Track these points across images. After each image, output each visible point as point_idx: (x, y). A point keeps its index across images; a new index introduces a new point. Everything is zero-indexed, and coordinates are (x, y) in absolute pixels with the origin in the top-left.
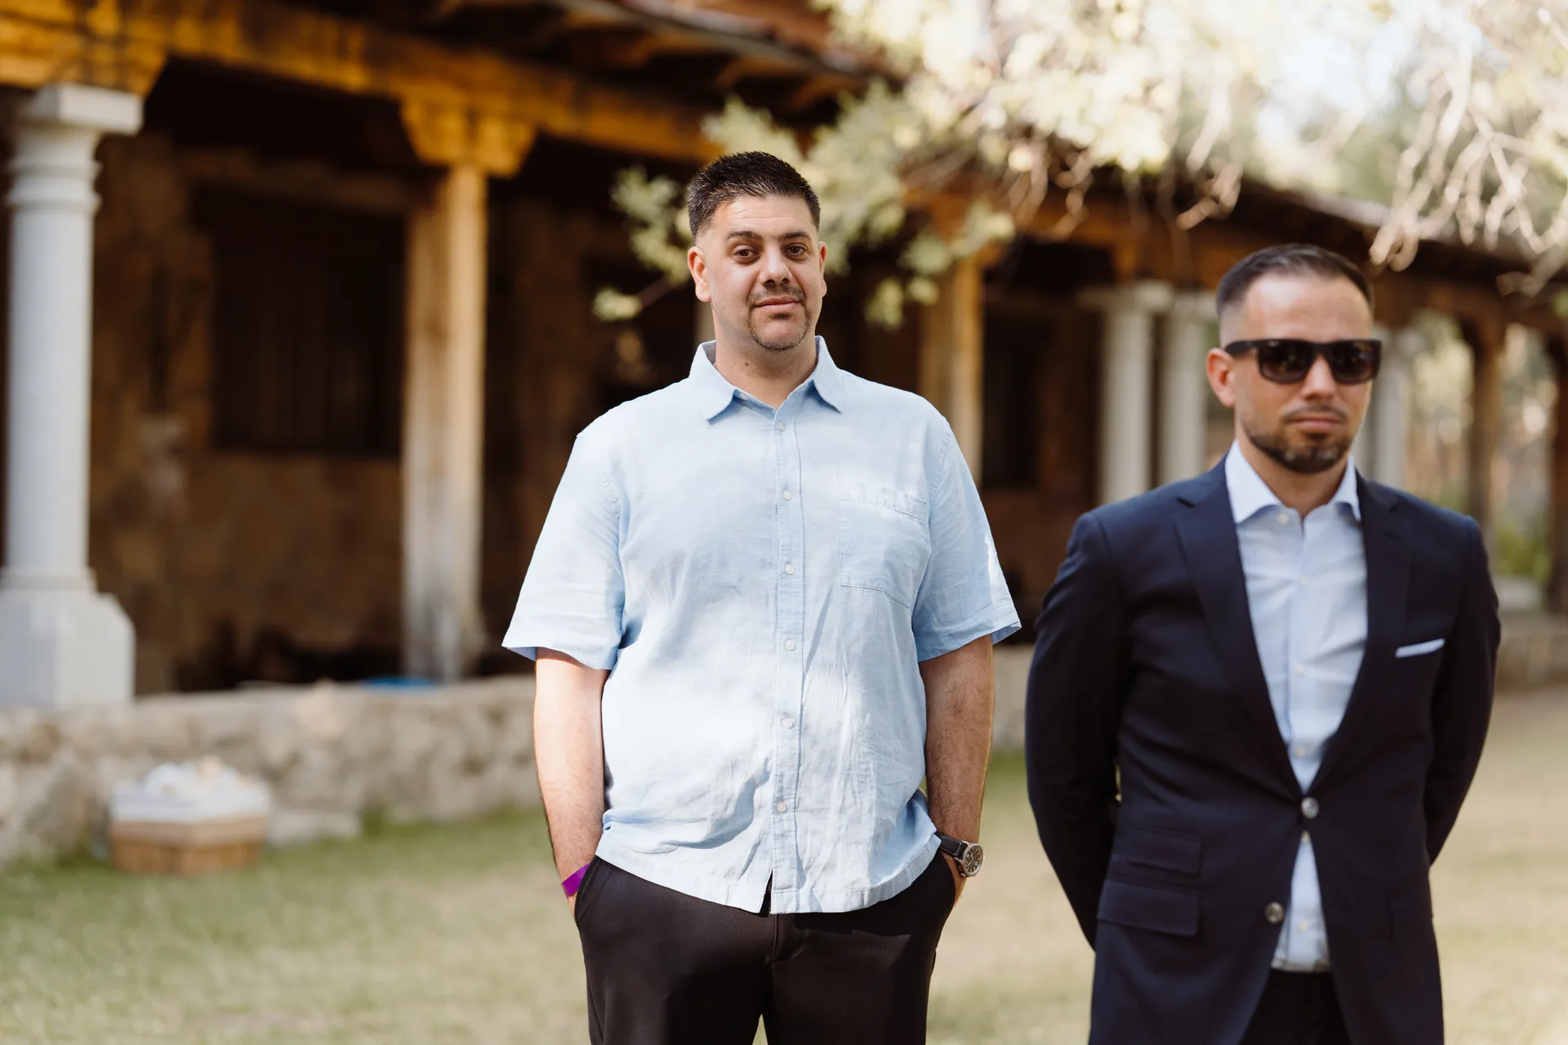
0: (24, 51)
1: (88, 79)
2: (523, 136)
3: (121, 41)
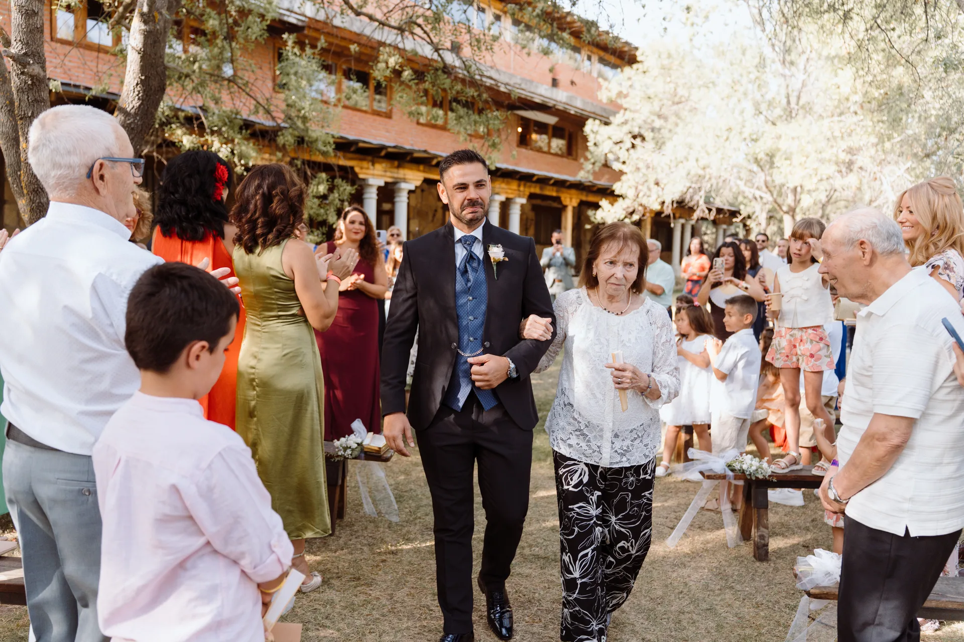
0: (512, 193)
1: (519, 196)
2: (578, 201)
3: (524, 191)
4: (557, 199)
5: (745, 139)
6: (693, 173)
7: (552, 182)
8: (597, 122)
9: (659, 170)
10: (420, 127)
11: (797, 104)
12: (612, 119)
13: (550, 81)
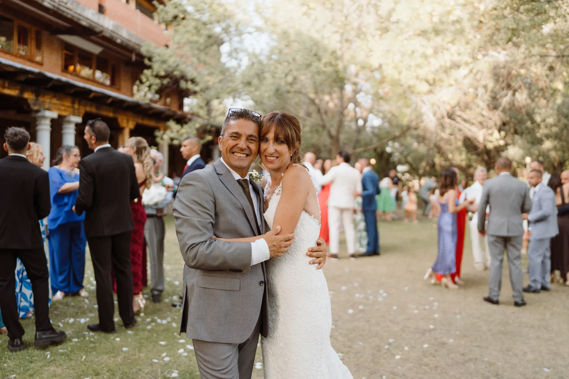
3: (78, 109)
4: (115, 121)
7: (110, 100)
13: (96, 7)
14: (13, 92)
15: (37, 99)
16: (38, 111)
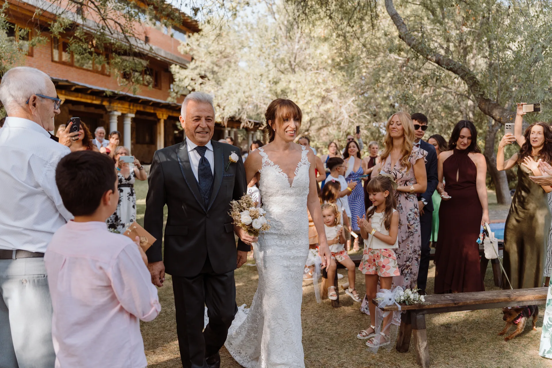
0: (125, 111)
1: (130, 113)
2: (167, 116)
3: (133, 109)
4: (154, 115)
5: (270, 81)
6: (241, 100)
7: (151, 103)
8: (178, 66)
9: (219, 98)
10: (54, 64)
11: (295, 62)
12: (187, 65)
13: (144, 39)
14: (97, 102)
15: (110, 105)
16: (110, 112)
